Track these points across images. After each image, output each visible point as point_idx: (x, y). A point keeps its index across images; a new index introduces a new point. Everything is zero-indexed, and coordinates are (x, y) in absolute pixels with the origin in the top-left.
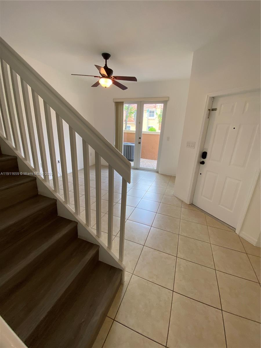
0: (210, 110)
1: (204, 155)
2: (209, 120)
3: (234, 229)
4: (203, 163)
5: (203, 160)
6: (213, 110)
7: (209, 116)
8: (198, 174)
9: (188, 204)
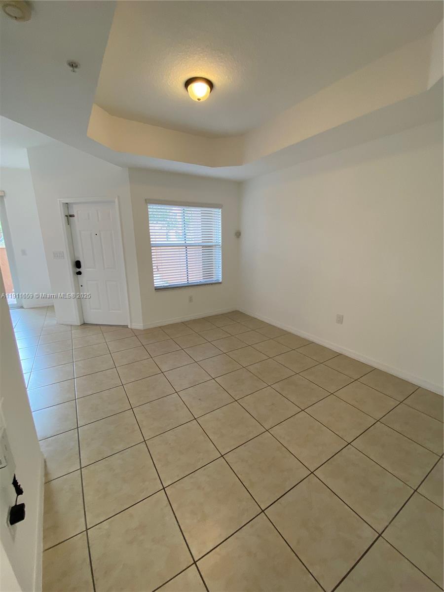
0: (67, 216)
1: (78, 264)
2: (70, 227)
3: (127, 327)
4: (79, 273)
5: (78, 270)
6: (71, 216)
7: (69, 223)
8: (79, 287)
9: (79, 324)
